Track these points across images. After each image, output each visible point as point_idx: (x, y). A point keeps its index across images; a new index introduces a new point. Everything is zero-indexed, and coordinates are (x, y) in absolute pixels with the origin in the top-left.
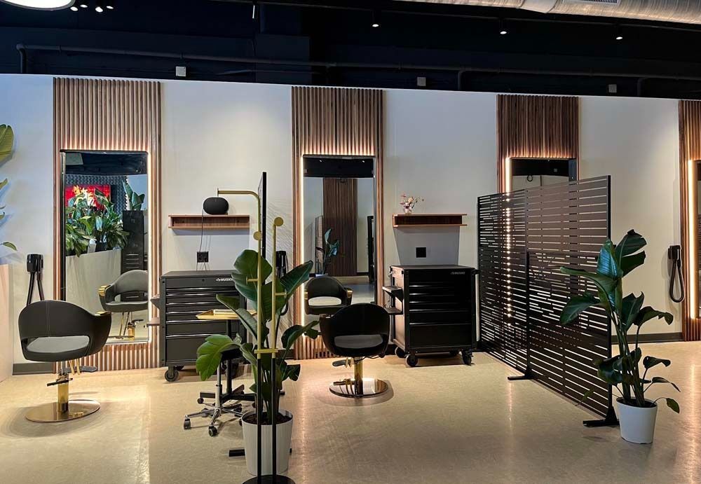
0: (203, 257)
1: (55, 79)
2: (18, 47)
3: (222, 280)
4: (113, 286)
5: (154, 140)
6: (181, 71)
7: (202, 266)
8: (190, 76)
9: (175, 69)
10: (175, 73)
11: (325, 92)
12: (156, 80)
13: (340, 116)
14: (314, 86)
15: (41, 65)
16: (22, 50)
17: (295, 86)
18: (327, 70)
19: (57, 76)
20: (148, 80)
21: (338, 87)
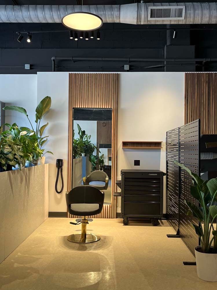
0: (137, 163)
1: (69, 74)
2: (53, 58)
3: (152, 175)
4: (88, 177)
5: (115, 103)
6: (127, 67)
7: (137, 168)
8: (131, 70)
9: (123, 67)
10: (124, 68)
11: (203, 76)
12: (116, 73)
13: (211, 88)
14: (197, 72)
15: (62, 67)
16: (54, 60)
17: (187, 72)
18: (203, 63)
19: (70, 72)
20: (112, 73)
21: (210, 72)
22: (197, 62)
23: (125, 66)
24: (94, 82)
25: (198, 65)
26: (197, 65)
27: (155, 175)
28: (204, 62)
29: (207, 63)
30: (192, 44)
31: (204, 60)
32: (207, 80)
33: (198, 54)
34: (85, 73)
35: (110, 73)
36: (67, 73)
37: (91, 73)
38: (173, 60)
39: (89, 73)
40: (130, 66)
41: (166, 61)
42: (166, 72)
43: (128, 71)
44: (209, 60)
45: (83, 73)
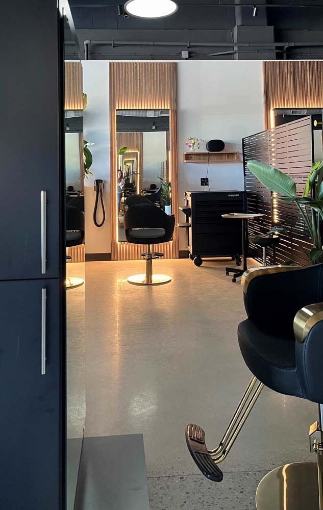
0: (205, 182)
1: (110, 63)
2: (86, 42)
3: (232, 195)
6: (185, 54)
8: (191, 57)
9: (181, 53)
10: (181, 56)
11: (286, 65)
12: (174, 61)
13: (297, 80)
14: (279, 61)
15: (96, 54)
16: (87, 45)
17: (265, 61)
18: (285, 49)
19: (111, 61)
20: (168, 61)
21: (295, 60)
22: (277, 48)
23: (183, 52)
24: (144, 74)
25: (280, 51)
26: (277, 51)
27: (236, 195)
28: (286, 47)
29: (290, 48)
30: (269, 24)
31: (286, 45)
32: (292, 70)
33: (278, 37)
34: (131, 61)
35: (165, 61)
36: (107, 62)
37: (140, 61)
38: (247, 45)
39: (137, 61)
40: (190, 53)
41: (238, 46)
42: (239, 59)
43: (186, 59)
44: (293, 45)
45: (128, 61)
